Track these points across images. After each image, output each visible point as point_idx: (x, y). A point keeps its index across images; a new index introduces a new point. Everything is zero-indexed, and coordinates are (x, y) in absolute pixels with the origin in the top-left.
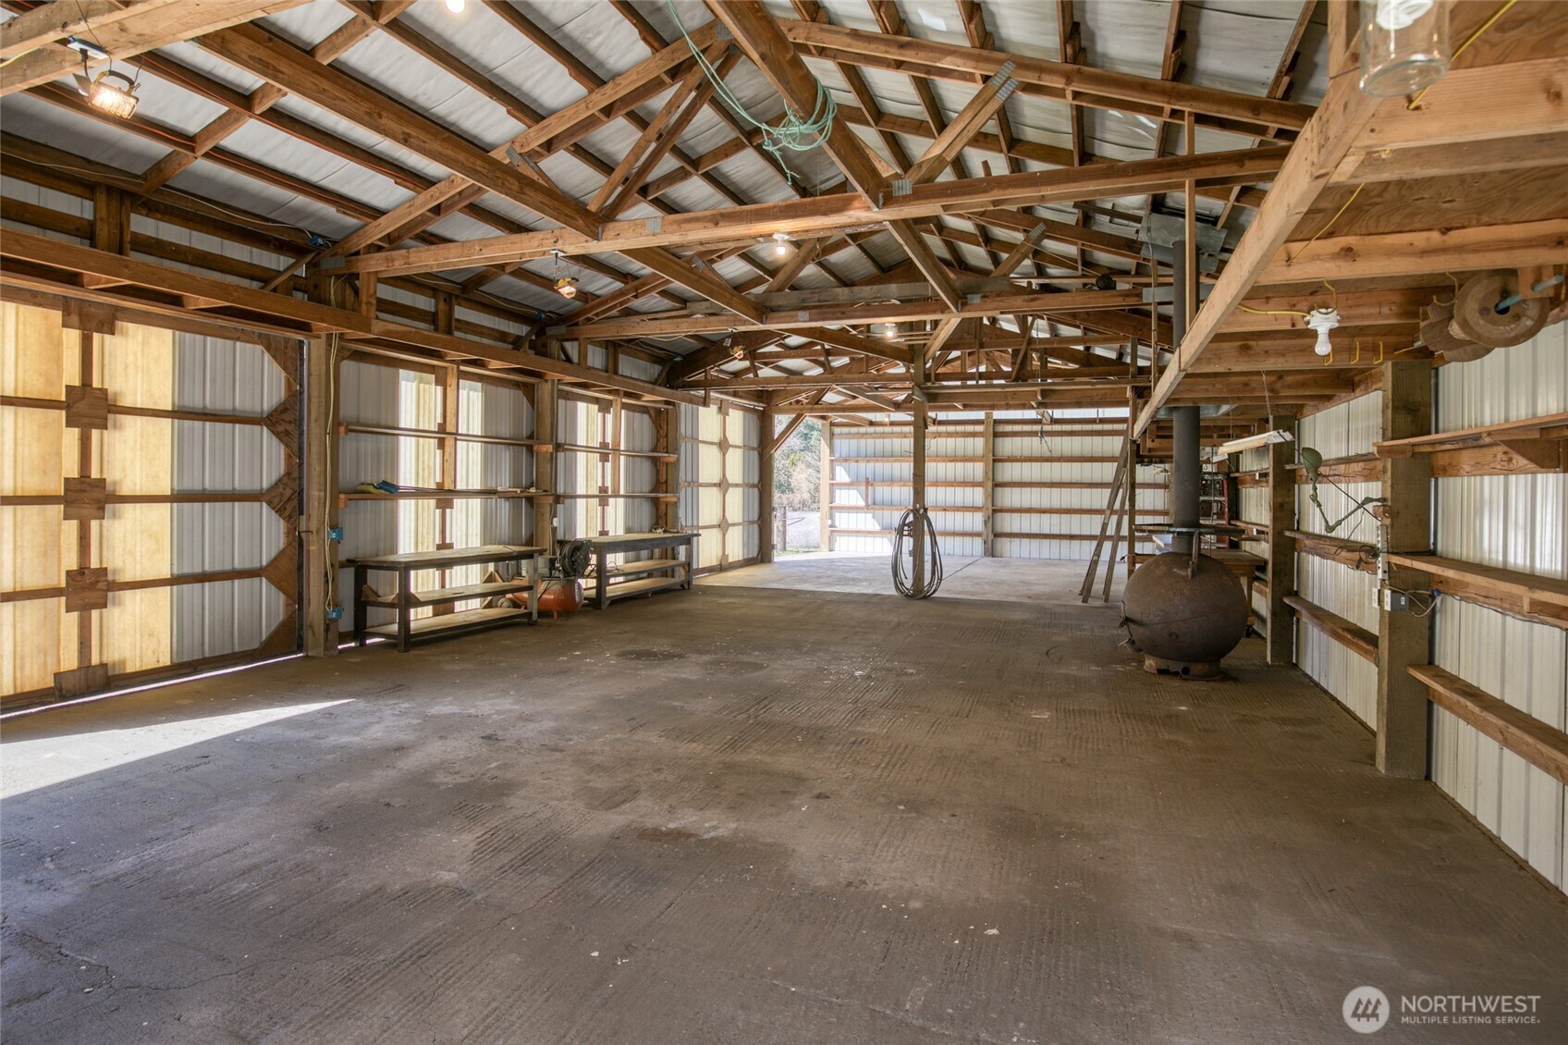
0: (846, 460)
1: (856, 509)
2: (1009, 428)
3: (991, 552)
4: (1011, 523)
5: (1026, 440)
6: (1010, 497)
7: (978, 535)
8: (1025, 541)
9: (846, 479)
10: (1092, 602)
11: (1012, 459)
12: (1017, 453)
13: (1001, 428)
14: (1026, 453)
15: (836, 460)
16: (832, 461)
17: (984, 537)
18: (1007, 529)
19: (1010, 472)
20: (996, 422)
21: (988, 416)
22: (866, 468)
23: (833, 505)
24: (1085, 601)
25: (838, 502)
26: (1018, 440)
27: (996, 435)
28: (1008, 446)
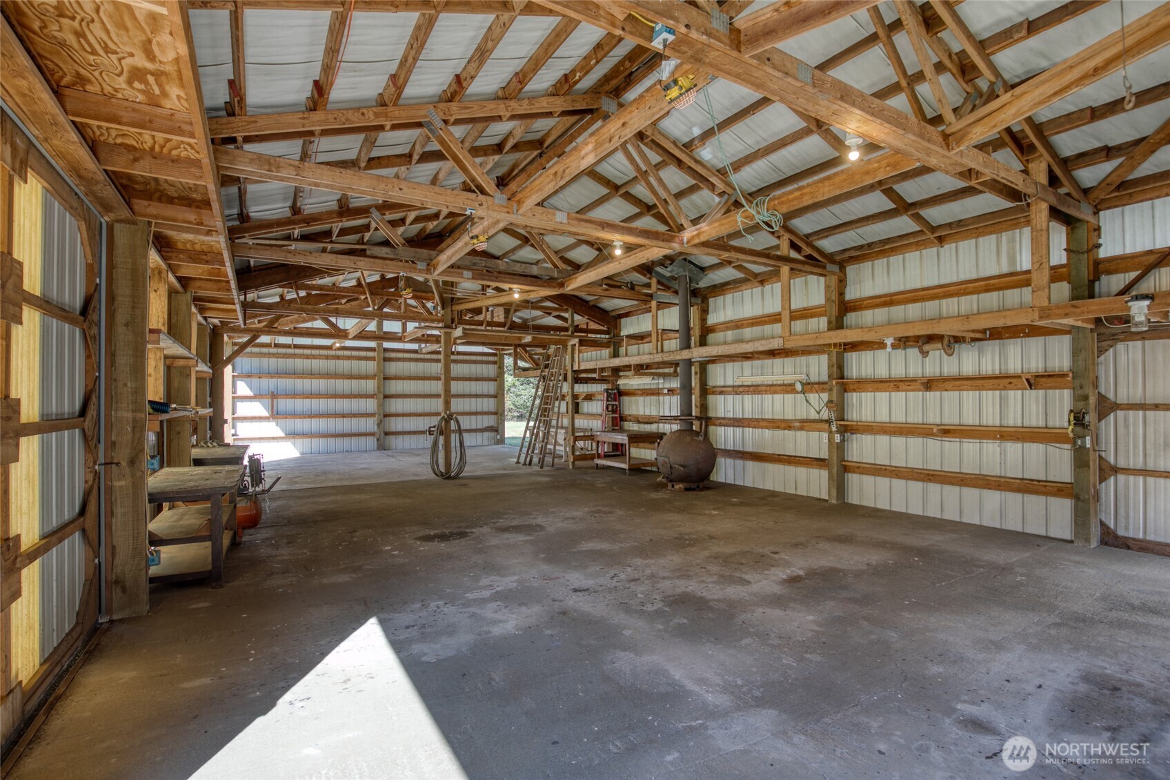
0: (249, 376)
1: (260, 419)
2: (393, 355)
3: (382, 447)
4: (397, 424)
5: (406, 364)
6: (396, 405)
7: (372, 434)
8: (407, 437)
9: (249, 393)
10: (545, 468)
11: (396, 378)
12: (400, 374)
13: (388, 355)
14: (406, 373)
15: (237, 376)
16: (233, 376)
17: (377, 436)
18: (393, 429)
19: (396, 387)
20: (386, 350)
21: (380, 346)
22: (269, 384)
23: (236, 416)
24: (542, 467)
25: (239, 413)
26: (400, 364)
27: (385, 359)
28: (394, 368)
